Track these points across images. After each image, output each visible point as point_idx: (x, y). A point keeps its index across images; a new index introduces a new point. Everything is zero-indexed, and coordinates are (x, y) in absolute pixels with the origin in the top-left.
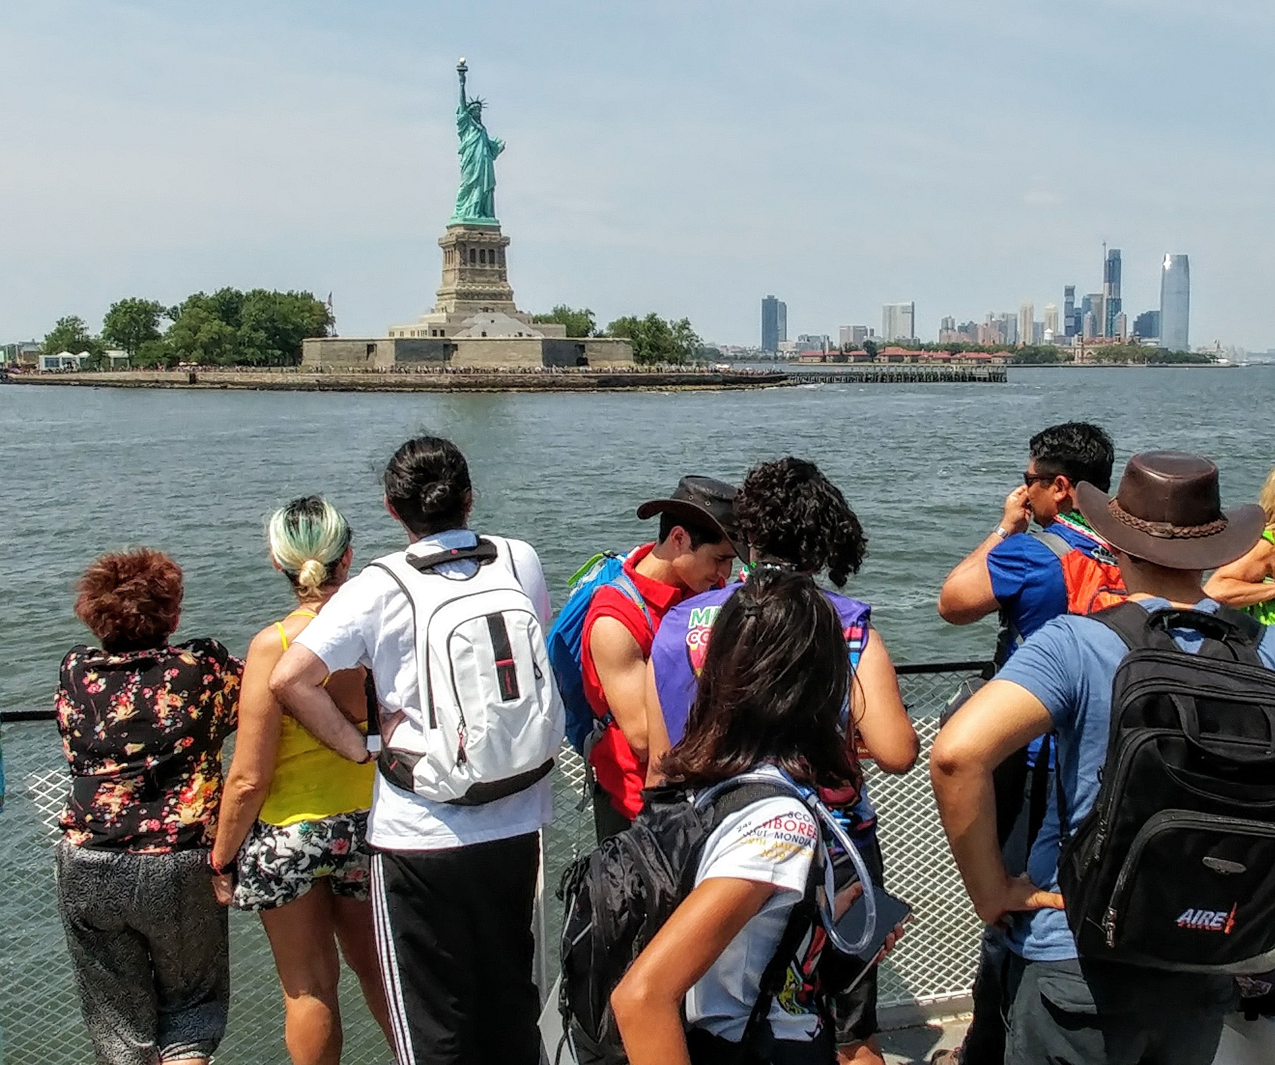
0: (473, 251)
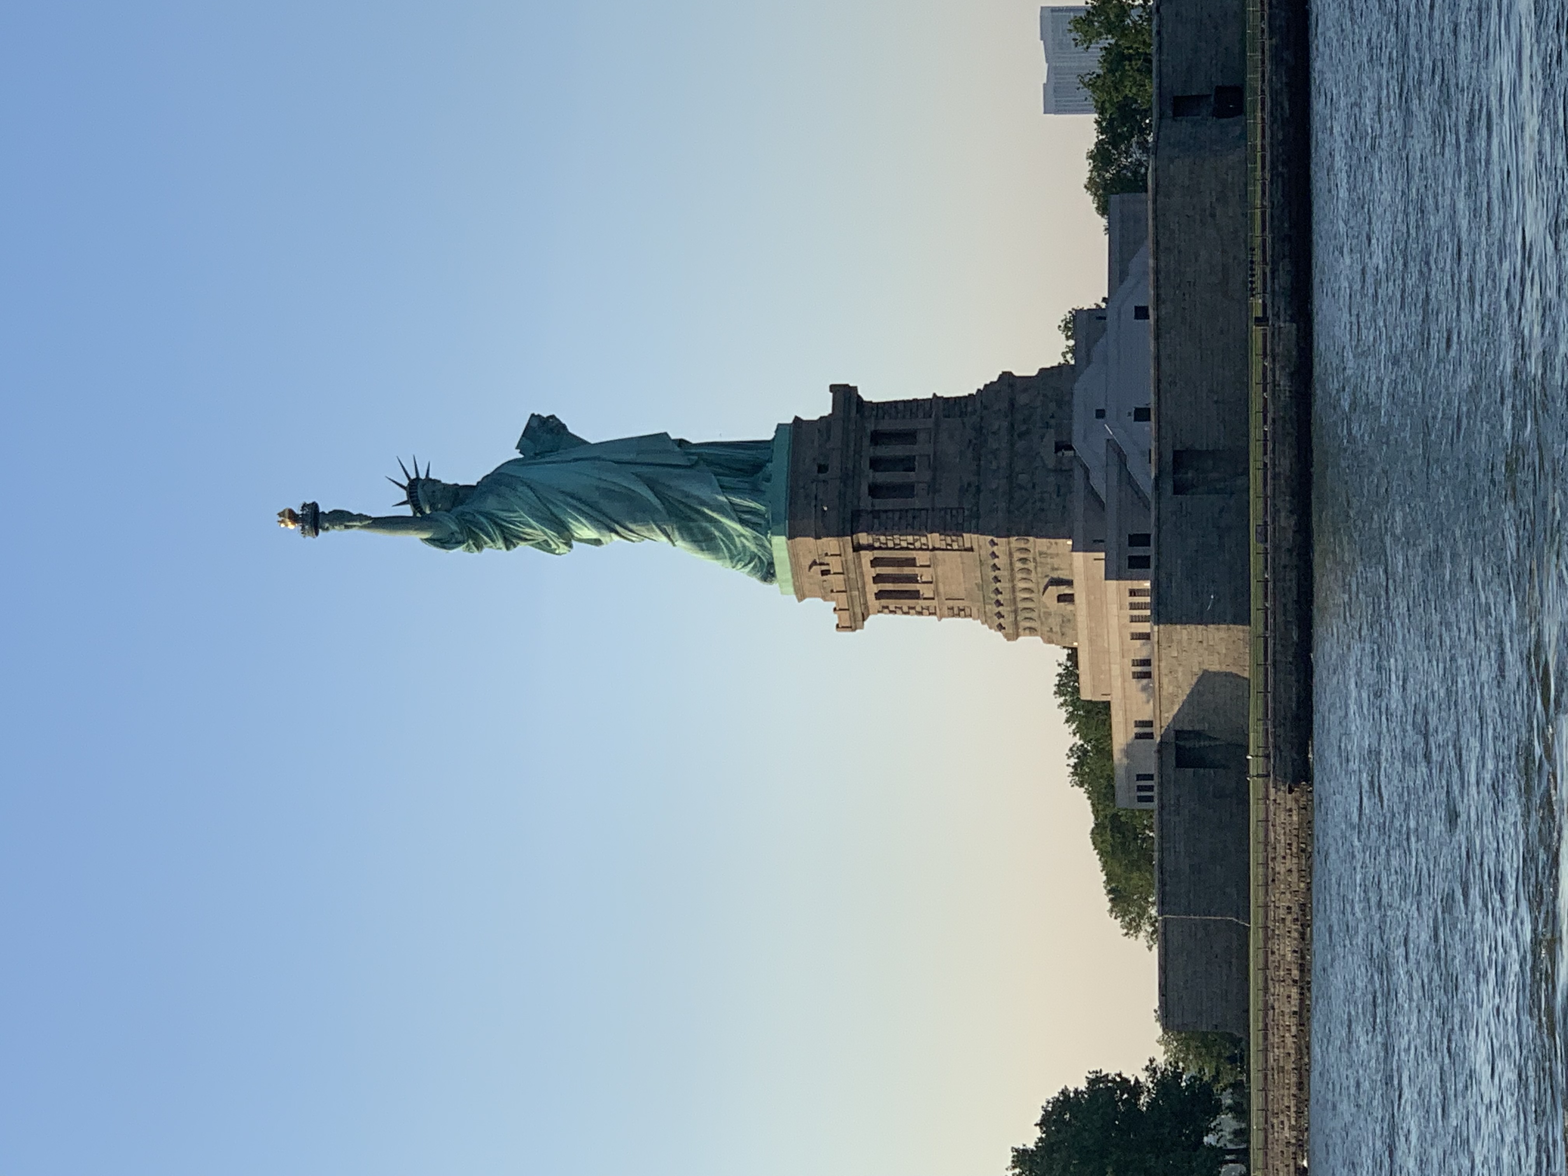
0: (875, 490)
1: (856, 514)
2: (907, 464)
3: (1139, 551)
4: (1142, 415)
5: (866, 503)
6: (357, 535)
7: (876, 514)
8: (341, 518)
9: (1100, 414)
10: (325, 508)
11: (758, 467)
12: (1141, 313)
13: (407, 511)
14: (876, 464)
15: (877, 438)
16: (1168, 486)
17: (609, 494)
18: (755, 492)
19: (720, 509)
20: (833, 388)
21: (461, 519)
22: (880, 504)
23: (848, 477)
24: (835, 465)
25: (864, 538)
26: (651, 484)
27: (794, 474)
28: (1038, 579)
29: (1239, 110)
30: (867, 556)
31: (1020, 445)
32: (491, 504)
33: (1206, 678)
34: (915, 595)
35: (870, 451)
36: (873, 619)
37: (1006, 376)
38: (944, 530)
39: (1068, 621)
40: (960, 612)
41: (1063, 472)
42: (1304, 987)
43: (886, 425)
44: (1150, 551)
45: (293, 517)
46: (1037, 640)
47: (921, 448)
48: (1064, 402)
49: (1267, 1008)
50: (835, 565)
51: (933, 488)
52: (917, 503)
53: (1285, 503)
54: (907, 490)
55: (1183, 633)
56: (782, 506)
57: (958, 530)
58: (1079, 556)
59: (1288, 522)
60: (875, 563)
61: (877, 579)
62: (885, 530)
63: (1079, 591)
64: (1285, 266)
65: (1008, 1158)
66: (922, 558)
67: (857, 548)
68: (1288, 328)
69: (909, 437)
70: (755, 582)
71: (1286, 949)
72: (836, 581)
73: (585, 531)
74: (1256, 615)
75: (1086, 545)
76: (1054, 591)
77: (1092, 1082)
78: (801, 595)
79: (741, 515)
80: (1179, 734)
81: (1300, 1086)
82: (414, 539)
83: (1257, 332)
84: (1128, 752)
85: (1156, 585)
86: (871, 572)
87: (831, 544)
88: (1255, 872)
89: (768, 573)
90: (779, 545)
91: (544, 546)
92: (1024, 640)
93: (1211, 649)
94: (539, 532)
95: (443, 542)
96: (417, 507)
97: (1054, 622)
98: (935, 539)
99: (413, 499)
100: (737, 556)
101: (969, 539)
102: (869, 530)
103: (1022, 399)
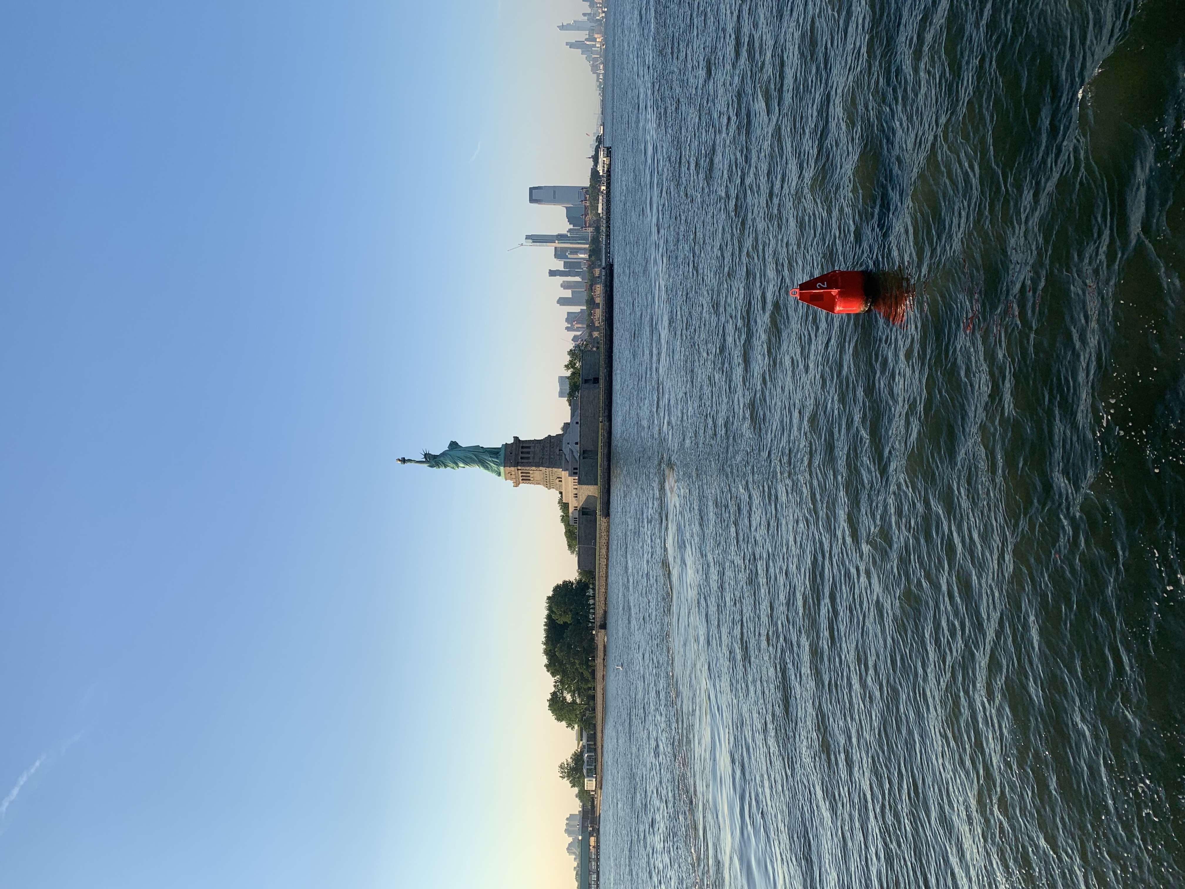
1: (518, 463)
2: (528, 453)
3: (575, 471)
4: (577, 443)
5: (520, 460)
6: (413, 464)
7: (522, 463)
8: (410, 461)
9: (568, 443)
10: (406, 459)
11: (498, 453)
12: (577, 423)
13: (424, 460)
14: (522, 453)
15: (522, 447)
16: (582, 458)
17: (466, 457)
18: (497, 458)
19: (490, 461)
20: (514, 437)
21: (435, 462)
22: (523, 461)
23: (517, 455)
24: (514, 453)
25: (519, 468)
26: (475, 455)
27: (505, 455)
28: (555, 477)
29: (598, 382)
30: (520, 471)
31: (552, 450)
32: (442, 459)
33: (589, 497)
34: (529, 480)
35: (521, 450)
36: (521, 485)
37: (549, 436)
38: (536, 466)
39: (561, 486)
40: (539, 484)
41: (560, 455)
42: (607, 560)
43: (524, 445)
44: (578, 471)
45: (399, 460)
46: (554, 490)
47: (532, 449)
48: (561, 441)
49: (600, 564)
50: (513, 473)
51: (534, 458)
52: (530, 461)
53: (605, 459)
54: (528, 458)
55: (584, 487)
56: (502, 461)
57: (539, 466)
58: (563, 472)
59: (606, 463)
60: (522, 473)
61: (522, 476)
62: (524, 466)
63: (563, 480)
64: (606, 411)
65: (546, 598)
66: (531, 472)
67: (518, 470)
68: (607, 424)
69: (529, 447)
70: (497, 476)
71: (604, 551)
72: (513, 476)
73: (461, 465)
74: (599, 483)
75: (565, 470)
76: (558, 479)
77: (564, 582)
78: (506, 479)
79: (494, 462)
80: (583, 508)
81: (606, 580)
82: (425, 466)
83: (601, 424)
84: (572, 513)
85: (579, 477)
86: (521, 475)
87: (512, 469)
88: (598, 536)
89: (499, 474)
90: (502, 469)
91: (453, 468)
92: (552, 490)
93: (590, 491)
94: (452, 465)
95: (431, 466)
96: (426, 459)
97: (558, 486)
98: (534, 468)
99: (425, 457)
100: (493, 471)
101: (541, 468)
102: (520, 466)
103: (552, 440)
